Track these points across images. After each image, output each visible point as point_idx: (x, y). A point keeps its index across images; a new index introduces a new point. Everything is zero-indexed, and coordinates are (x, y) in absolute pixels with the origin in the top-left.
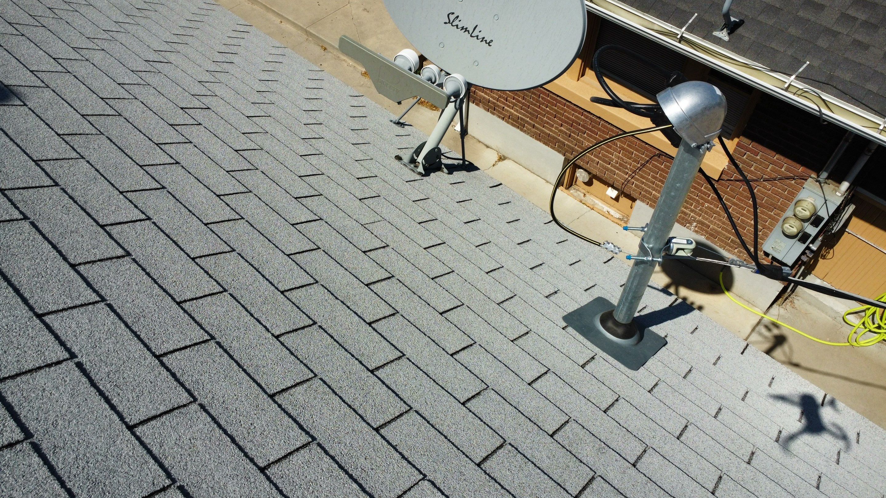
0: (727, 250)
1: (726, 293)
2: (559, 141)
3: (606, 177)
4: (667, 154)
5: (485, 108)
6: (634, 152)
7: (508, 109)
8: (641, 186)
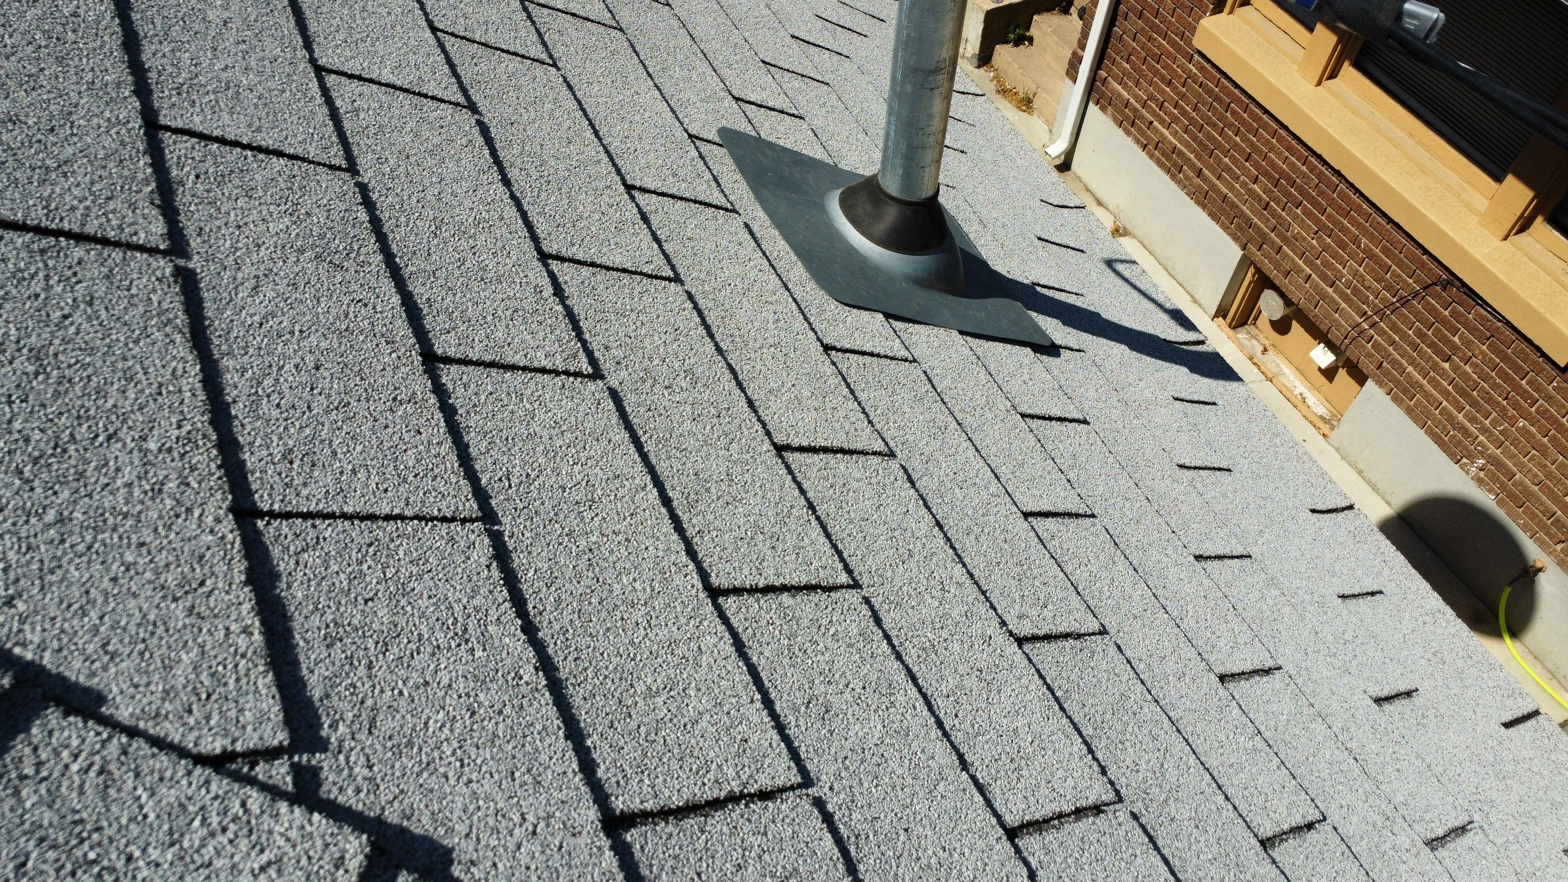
0: (1538, 540)
1: (1507, 639)
2: (1242, 215)
3: (1316, 313)
4: (1464, 284)
5: (1115, 119)
6: (1394, 267)
7: (1160, 127)
8: (1385, 349)
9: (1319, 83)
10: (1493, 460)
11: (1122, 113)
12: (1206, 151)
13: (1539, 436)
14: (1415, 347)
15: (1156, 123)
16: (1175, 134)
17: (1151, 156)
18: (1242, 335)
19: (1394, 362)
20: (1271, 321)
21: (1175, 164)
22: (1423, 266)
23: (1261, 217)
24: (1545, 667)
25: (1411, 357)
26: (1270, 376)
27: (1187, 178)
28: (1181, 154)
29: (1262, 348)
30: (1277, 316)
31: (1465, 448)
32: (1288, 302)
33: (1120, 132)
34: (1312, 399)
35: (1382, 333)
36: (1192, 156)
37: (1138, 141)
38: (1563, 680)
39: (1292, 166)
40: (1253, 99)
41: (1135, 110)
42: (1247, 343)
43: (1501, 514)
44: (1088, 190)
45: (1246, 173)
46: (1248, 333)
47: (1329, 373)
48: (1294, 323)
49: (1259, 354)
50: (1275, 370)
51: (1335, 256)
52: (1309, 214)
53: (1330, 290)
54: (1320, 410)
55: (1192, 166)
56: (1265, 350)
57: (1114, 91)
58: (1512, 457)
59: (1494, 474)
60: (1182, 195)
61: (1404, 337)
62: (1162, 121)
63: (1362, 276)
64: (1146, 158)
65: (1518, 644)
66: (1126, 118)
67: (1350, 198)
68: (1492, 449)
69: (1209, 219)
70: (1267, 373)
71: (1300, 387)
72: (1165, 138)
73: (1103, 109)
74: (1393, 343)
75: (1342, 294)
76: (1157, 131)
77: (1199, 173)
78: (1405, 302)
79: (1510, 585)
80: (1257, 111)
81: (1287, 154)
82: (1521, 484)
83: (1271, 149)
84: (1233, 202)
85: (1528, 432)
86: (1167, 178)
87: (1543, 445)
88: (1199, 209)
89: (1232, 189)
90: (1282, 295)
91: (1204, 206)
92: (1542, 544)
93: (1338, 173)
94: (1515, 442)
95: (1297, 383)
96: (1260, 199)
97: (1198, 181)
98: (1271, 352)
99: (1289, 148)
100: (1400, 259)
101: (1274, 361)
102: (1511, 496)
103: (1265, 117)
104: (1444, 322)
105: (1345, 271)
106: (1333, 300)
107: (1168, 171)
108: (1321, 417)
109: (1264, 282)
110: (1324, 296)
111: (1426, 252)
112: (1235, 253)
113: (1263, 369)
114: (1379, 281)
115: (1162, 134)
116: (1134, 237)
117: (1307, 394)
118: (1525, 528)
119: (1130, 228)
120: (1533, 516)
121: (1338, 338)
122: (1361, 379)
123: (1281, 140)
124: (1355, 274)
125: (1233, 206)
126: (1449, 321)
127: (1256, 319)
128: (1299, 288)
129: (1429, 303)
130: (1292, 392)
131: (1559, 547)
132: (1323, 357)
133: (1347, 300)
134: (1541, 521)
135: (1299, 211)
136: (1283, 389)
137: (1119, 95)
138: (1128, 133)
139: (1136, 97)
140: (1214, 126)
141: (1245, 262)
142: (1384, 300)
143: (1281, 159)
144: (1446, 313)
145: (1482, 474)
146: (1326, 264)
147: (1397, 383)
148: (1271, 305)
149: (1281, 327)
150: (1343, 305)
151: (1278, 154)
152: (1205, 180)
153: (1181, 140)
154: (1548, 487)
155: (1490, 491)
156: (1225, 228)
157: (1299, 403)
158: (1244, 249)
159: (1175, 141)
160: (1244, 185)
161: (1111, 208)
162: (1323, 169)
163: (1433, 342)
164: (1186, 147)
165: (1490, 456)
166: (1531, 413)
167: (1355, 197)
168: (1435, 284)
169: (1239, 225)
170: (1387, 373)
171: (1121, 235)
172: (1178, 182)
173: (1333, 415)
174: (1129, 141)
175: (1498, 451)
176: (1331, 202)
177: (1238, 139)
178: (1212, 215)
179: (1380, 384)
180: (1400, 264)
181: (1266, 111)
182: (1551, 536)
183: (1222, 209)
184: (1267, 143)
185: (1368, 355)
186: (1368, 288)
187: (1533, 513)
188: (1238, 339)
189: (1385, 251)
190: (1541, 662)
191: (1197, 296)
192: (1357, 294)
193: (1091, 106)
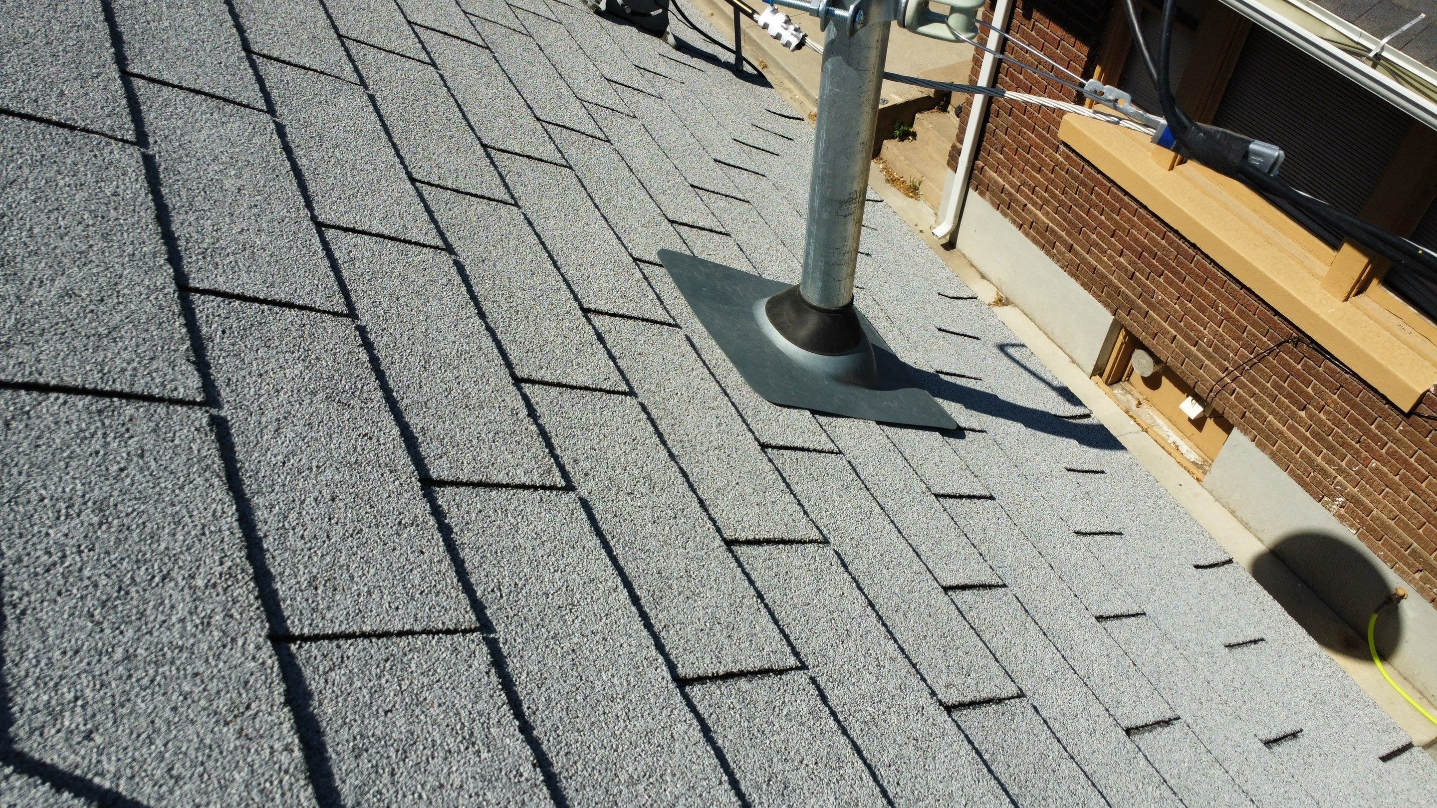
0: (1397, 570)
1: (1378, 662)
2: (1110, 284)
3: (1181, 370)
4: (1313, 341)
5: (993, 203)
6: (1249, 327)
7: (1033, 209)
8: (1247, 401)
9: (1172, 168)
10: (1351, 498)
11: (999, 198)
12: (1075, 229)
13: (1391, 475)
14: (1274, 398)
15: (1029, 206)
16: (1047, 214)
17: (1027, 235)
18: (1117, 390)
19: (1256, 412)
20: (1143, 378)
21: (1048, 241)
22: (1274, 325)
23: (1128, 286)
24: (1414, 687)
25: (1270, 407)
26: (1145, 427)
27: (1060, 252)
28: (1053, 231)
29: (1136, 402)
30: (1148, 373)
31: (1326, 487)
32: (1157, 361)
33: (998, 213)
34: (1184, 447)
35: (1243, 386)
36: (1063, 234)
37: (1014, 222)
38: (1431, 699)
39: (1152, 240)
40: (1114, 183)
41: (1010, 194)
42: (1122, 398)
43: (1362, 547)
44: (972, 265)
45: (1112, 247)
46: (1123, 389)
47: (1198, 423)
48: (1164, 379)
49: (1134, 407)
50: (1150, 422)
51: (1197, 319)
52: (1171, 283)
53: (1194, 349)
54: (1193, 456)
55: (1064, 242)
56: (1140, 404)
57: (990, 179)
58: (1368, 494)
59: (1354, 511)
60: (1056, 268)
61: (1263, 389)
62: (1034, 204)
63: (1221, 336)
64: (1023, 236)
65: (1388, 667)
66: (1003, 201)
67: (1206, 268)
68: (1350, 488)
69: (1082, 288)
70: (1143, 424)
71: (1173, 437)
72: (1039, 219)
73: (982, 194)
74: (1253, 395)
75: (1205, 353)
76: (1031, 212)
77: (1071, 248)
78: (1261, 358)
79: (1376, 612)
80: (1119, 193)
81: (1147, 230)
82: (1379, 519)
83: (1133, 227)
84: (1102, 273)
85: (1381, 472)
86: (1042, 253)
87: (1395, 483)
88: (1073, 280)
89: (1100, 261)
90: (1151, 354)
91: (1076, 278)
92: (1402, 574)
93: (1194, 246)
94: (1370, 481)
95: (1170, 433)
96: (1126, 270)
97: (1070, 255)
98: (1145, 405)
99: (1148, 225)
100: (1255, 320)
101: (1148, 413)
102: (1371, 531)
103: (1126, 198)
104: (1298, 375)
105: (1206, 332)
106: (1198, 358)
107: (1043, 247)
108: (1194, 463)
109: (1134, 343)
110: (1189, 354)
111: (1277, 313)
112: (1108, 318)
113: (1139, 421)
114: (1237, 339)
115: (1036, 215)
116: (1016, 306)
117: (1180, 442)
118: (1385, 559)
119: (1011, 298)
120: (1392, 549)
121: (1204, 392)
122: (1227, 428)
123: (1141, 218)
124: (1216, 334)
125: (1103, 277)
126: (1302, 374)
127: (1129, 376)
128: (1166, 347)
129: (1283, 358)
130: (1166, 441)
131: (1417, 576)
132: (1192, 408)
133: (1209, 357)
134: (1399, 552)
135: (1161, 280)
136: (1158, 439)
137: (996, 182)
138: (1005, 215)
139: (1011, 183)
140: (1081, 207)
141: (1117, 326)
142: (1242, 356)
143: (1142, 235)
144: (1299, 367)
145: (1342, 511)
146: (1188, 325)
147: (1260, 431)
148: (1141, 363)
149: (1152, 382)
150: (1207, 362)
151: (1140, 230)
152: (1076, 254)
153: (1052, 220)
154: (1403, 521)
155: (1351, 526)
156: (1097, 296)
157: (1173, 451)
158: (1114, 314)
159: (1047, 221)
160: (1111, 258)
161: (994, 280)
162: (1180, 242)
163: (1289, 393)
164: (1057, 226)
165: (1348, 494)
166: (1381, 455)
167: (1210, 267)
168: (1287, 341)
169: (1108, 294)
170: (1250, 422)
171: (1004, 305)
172: (1053, 257)
173: (1205, 461)
174: (1007, 222)
175: (1356, 490)
176: (1190, 271)
177: (1103, 217)
178: (1085, 285)
179: (1245, 432)
180: (1254, 324)
181: (1126, 193)
182: (1409, 566)
183: (1092, 279)
184: (1129, 221)
185: (1232, 406)
186: (1228, 347)
187: (1391, 545)
188: (1115, 395)
189: (1241, 313)
190: (1410, 683)
191: (1075, 358)
192: (1218, 352)
193: (971, 191)
